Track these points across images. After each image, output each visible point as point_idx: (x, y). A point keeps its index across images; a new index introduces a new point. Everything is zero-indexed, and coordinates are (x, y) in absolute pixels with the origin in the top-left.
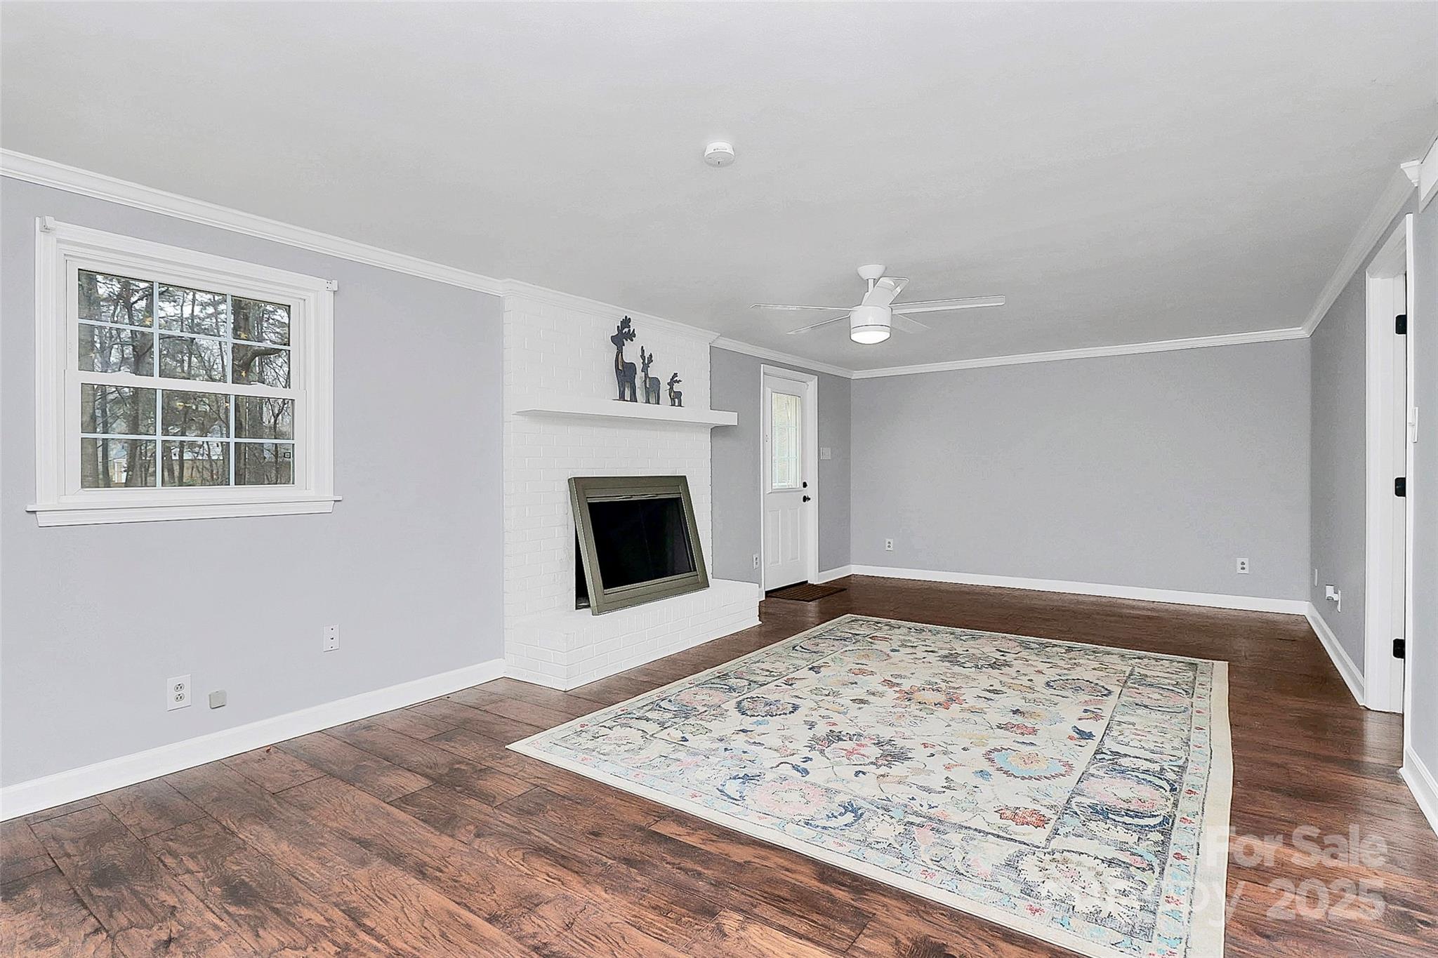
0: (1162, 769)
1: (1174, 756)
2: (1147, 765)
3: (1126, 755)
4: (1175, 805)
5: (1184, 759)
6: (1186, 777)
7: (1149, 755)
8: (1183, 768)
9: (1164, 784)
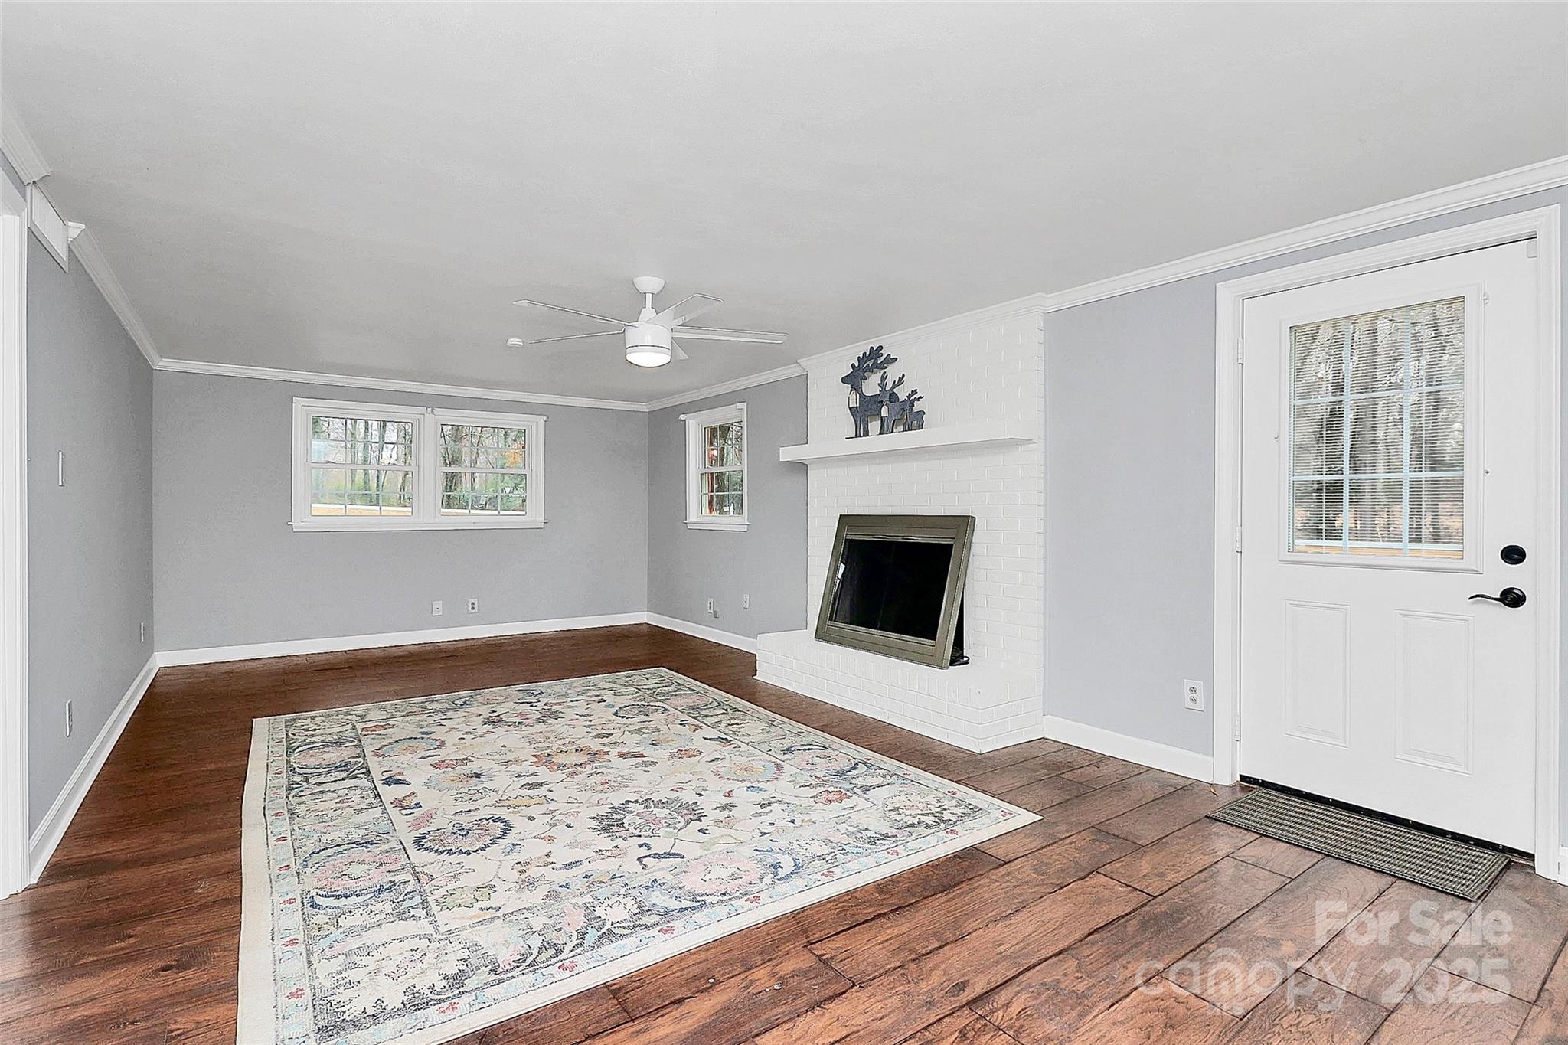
0: (307, 781)
1: (300, 796)
2: (321, 779)
3: (343, 779)
4: (288, 762)
5: (291, 797)
6: (285, 782)
7: (323, 788)
8: (289, 789)
9: (301, 771)
